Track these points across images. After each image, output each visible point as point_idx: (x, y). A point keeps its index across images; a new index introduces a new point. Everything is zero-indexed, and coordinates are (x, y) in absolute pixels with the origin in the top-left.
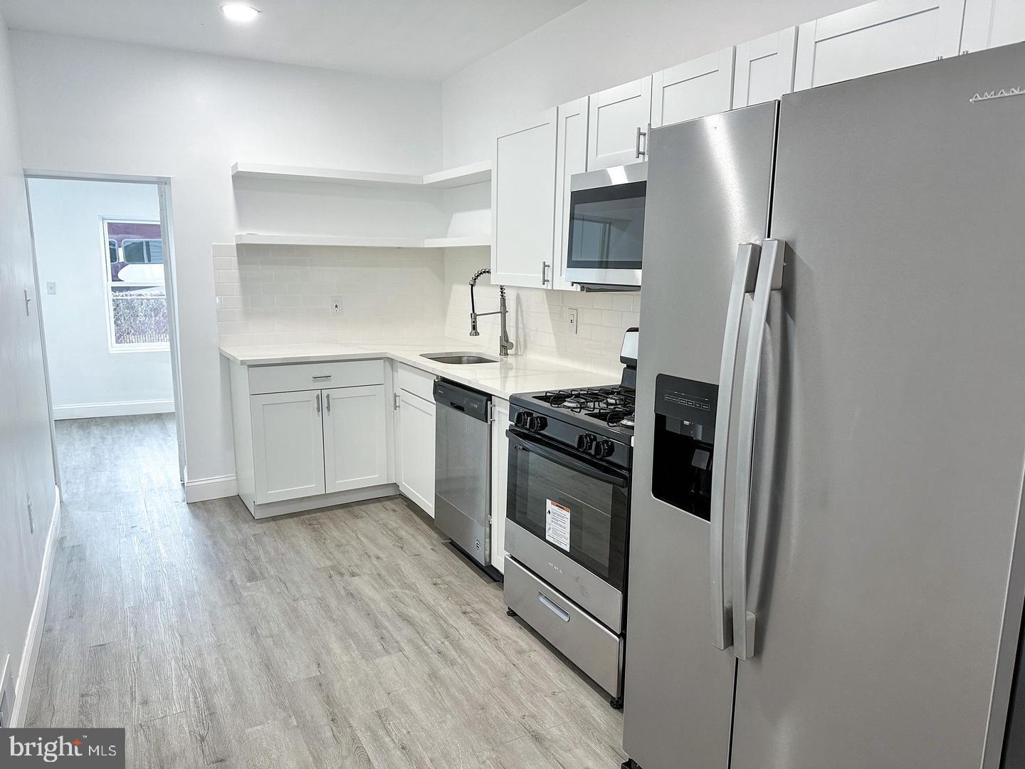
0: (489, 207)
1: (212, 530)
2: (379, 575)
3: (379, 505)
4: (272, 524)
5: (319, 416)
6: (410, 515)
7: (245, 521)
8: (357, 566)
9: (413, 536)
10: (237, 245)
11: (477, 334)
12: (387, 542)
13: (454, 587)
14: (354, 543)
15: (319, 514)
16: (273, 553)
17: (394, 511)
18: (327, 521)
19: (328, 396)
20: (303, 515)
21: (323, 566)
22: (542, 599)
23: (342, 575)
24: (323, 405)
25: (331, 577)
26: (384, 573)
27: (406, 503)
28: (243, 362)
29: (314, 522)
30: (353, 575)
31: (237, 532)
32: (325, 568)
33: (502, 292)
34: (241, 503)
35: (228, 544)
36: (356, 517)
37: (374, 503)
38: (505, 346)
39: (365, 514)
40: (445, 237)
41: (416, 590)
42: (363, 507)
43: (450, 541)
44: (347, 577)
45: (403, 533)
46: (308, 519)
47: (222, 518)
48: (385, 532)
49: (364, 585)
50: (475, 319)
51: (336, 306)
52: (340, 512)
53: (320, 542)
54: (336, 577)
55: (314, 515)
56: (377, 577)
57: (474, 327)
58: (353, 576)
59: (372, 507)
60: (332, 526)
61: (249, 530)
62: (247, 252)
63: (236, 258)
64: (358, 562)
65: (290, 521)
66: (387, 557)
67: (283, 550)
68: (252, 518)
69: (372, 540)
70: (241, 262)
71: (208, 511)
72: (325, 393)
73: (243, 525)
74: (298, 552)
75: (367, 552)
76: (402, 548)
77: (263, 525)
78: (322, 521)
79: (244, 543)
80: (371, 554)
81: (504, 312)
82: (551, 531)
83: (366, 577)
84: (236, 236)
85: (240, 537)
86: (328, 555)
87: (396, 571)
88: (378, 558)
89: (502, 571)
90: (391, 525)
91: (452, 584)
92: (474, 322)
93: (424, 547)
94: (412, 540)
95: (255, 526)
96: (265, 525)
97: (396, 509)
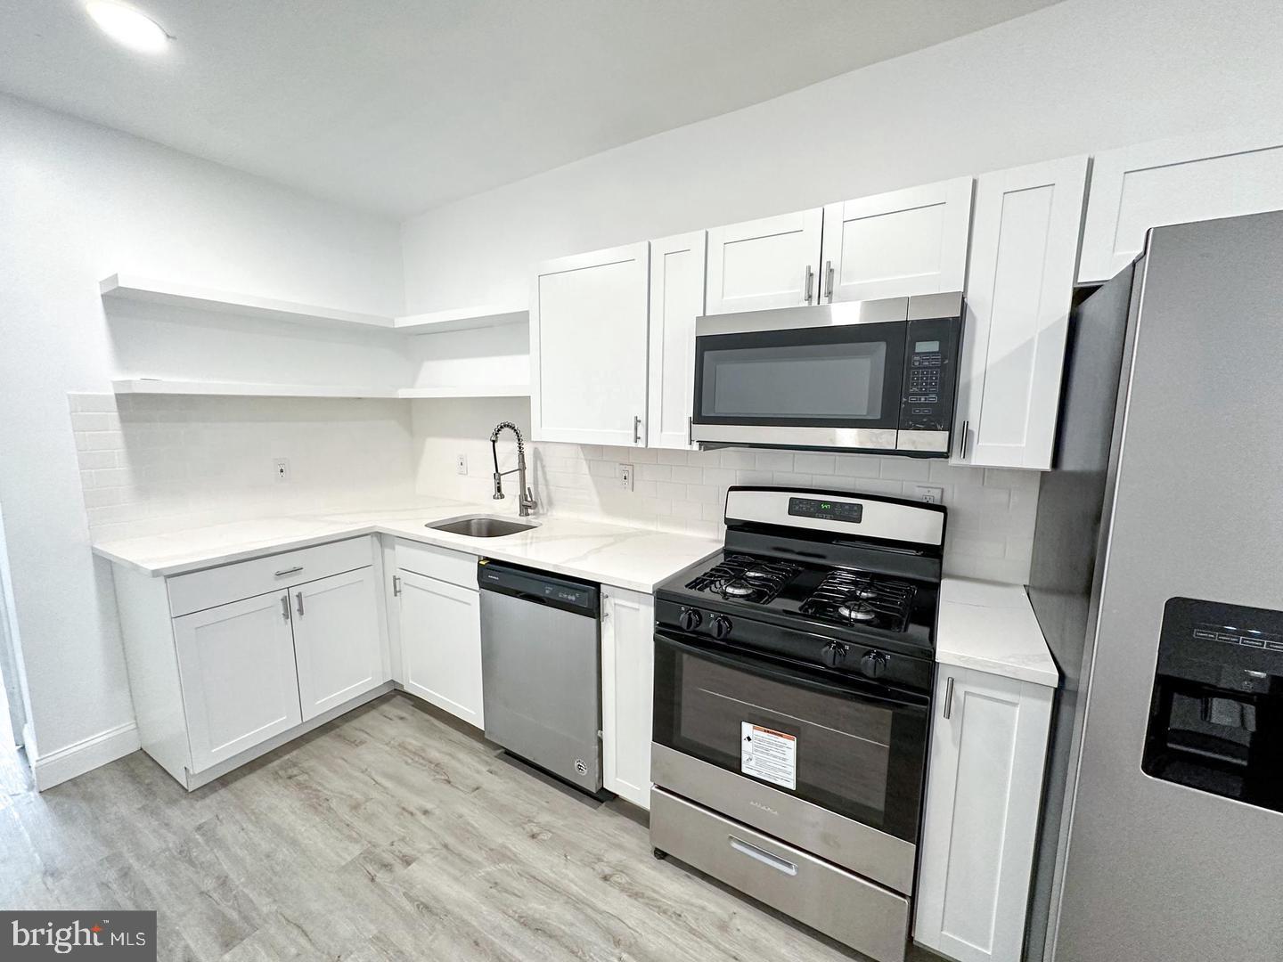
0: (527, 351)
1: (108, 842)
2: (446, 846)
3: (374, 713)
4: (223, 793)
5: (286, 623)
6: (428, 721)
7: (172, 802)
8: (403, 839)
9: (450, 755)
10: (116, 395)
11: (502, 497)
12: (421, 777)
13: (559, 832)
14: (374, 794)
15: (294, 753)
16: (248, 859)
17: (402, 718)
18: (312, 763)
19: (299, 596)
20: (272, 761)
21: (349, 859)
22: (735, 845)
23: (386, 866)
24: (291, 608)
25: (373, 880)
26: (450, 840)
27: (412, 703)
28: (156, 573)
29: (295, 771)
30: (407, 861)
31: (163, 831)
32: (352, 862)
33: (520, 448)
34: (151, 764)
35: (152, 866)
36: (356, 744)
37: (366, 712)
38: (527, 506)
39: (366, 736)
40: (412, 387)
41: (513, 859)
42: (355, 723)
43: (503, 750)
44: (400, 870)
45: (434, 754)
46: (281, 768)
47: (123, 805)
48: (410, 761)
49: (431, 876)
50: (500, 479)
51: (282, 471)
52: (324, 741)
53: (320, 809)
54: (382, 877)
55: (287, 757)
56: (444, 851)
57: (499, 489)
58: (408, 863)
59: (367, 719)
60: (324, 770)
61: (184, 817)
62: (133, 406)
63: (117, 414)
64: (401, 832)
65: (253, 778)
66: (438, 807)
67: (265, 846)
68: (181, 791)
69: (399, 780)
70: (124, 419)
71: (88, 798)
72: (294, 592)
73: (169, 812)
74: (294, 843)
75: (403, 805)
76: (449, 782)
77: (207, 801)
78: (306, 765)
79: (184, 853)
80: (411, 809)
81: (522, 469)
82: (752, 763)
83: (429, 859)
84: (114, 383)
85: (172, 841)
86: (346, 831)
87: (465, 832)
88: (426, 812)
89: (647, 806)
90: (410, 744)
91: (554, 827)
92: (498, 483)
93: (478, 772)
94: (454, 763)
95: (192, 806)
96: (212, 800)
97: (404, 715)
